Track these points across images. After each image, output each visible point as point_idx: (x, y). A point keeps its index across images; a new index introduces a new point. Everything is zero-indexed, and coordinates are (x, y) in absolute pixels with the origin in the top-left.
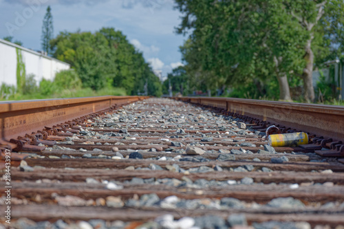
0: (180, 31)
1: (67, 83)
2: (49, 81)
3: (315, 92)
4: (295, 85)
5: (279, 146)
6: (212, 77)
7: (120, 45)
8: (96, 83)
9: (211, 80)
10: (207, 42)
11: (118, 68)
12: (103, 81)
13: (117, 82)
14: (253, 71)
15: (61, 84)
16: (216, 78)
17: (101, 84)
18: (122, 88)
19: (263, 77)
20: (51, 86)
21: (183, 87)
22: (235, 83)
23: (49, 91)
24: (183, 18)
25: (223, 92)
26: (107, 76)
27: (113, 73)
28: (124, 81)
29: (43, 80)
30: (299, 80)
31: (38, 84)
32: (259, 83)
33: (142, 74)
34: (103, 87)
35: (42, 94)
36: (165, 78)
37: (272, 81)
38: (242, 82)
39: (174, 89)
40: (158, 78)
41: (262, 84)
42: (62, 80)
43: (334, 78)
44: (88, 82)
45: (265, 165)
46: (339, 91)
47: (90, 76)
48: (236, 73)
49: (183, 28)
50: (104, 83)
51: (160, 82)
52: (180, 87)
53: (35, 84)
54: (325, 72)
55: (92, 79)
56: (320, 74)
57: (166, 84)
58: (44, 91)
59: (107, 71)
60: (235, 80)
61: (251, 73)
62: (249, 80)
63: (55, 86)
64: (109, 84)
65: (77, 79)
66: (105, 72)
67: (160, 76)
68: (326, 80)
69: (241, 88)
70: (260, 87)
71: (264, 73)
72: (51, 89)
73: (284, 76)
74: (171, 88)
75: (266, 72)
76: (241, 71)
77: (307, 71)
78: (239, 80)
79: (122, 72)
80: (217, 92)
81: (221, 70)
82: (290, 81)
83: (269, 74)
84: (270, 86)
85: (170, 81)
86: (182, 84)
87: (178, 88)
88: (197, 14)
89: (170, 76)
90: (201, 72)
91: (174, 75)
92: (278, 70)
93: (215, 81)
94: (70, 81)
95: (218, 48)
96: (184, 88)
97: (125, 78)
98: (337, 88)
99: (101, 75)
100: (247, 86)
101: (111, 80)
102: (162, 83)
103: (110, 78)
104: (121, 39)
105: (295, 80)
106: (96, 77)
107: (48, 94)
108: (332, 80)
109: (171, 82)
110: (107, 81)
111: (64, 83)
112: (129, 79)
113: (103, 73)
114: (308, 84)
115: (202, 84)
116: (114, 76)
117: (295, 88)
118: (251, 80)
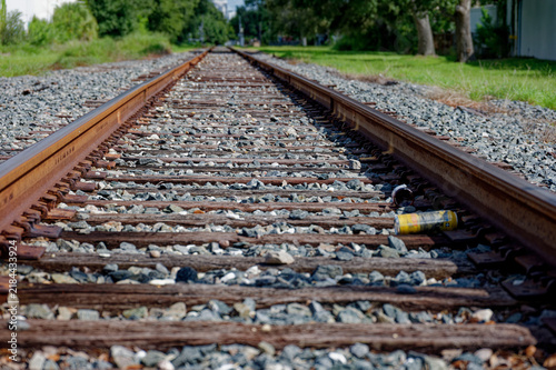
1: (73, 25)
2: (44, 21)
3: (474, 43)
4: (442, 30)
5: (411, 233)
6: (309, 17)
8: (121, 24)
9: (307, 22)
12: (132, 21)
13: (155, 22)
14: (375, 10)
15: (63, 26)
16: (315, 19)
17: (129, 25)
18: (163, 33)
19: (392, 17)
20: (47, 31)
21: (261, 29)
22: (346, 27)
23: (43, 38)
25: (326, 38)
26: (139, 13)
27: (148, 7)
28: (165, 21)
29: (35, 20)
30: (448, 22)
31: (26, 27)
32: (385, 25)
33: (195, 9)
34: (131, 30)
35: (33, 43)
36: (232, 14)
37: (404, 24)
38: (358, 25)
39: (247, 33)
40: (222, 14)
41: (389, 27)
42: (66, 20)
43: (505, 19)
44: (108, 22)
45: (388, 298)
46: (513, 40)
47: (111, 13)
48: (347, 12)
50: (134, 24)
51: (224, 21)
52: (257, 28)
53: (21, 27)
54: (491, 9)
55: (114, 17)
56: (483, 13)
57: (235, 23)
58: (36, 38)
59: (138, 5)
60: (345, 23)
61: (372, 12)
62: (369, 23)
63: (54, 31)
64: (142, 26)
65: (90, 18)
66: (135, 6)
67: (224, 10)
68: (493, 22)
69: (356, 33)
70: (387, 31)
71: (392, 11)
72: (48, 35)
73: (424, 17)
74: (242, 30)
75: (396, 9)
76: (356, 9)
77: (461, 9)
78: (351, 22)
79: (162, 6)
80: (317, 38)
81: (323, 8)
82: (435, 22)
83: (401, 13)
84: (402, 31)
85: (240, 18)
86: (260, 24)
87: (254, 30)
89: (240, 11)
90: (291, 9)
91: (248, 9)
92: (415, 8)
93: (313, 24)
94: (78, 20)
96: (263, 32)
97: (167, 16)
98: (511, 37)
99: (129, 11)
100: (365, 31)
101: (146, 20)
102: (228, 22)
103: (143, 16)
105: (444, 23)
106: (120, 14)
107: (43, 42)
108: (501, 22)
109: (243, 21)
110: (138, 21)
111: (68, 25)
112: (174, 16)
113: (131, 7)
114: (464, 31)
115: (293, 26)
116: (150, 12)
117: (443, 35)
118: (372, 23)
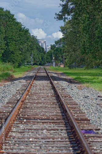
0: (60, 17)
7: (8, 23)
10: (84, 30)
11: (7, 44)
24: (63, 5)
49: (64, 15)
88: (76, 3)
95: (94, 35)
104: (9, 18)
